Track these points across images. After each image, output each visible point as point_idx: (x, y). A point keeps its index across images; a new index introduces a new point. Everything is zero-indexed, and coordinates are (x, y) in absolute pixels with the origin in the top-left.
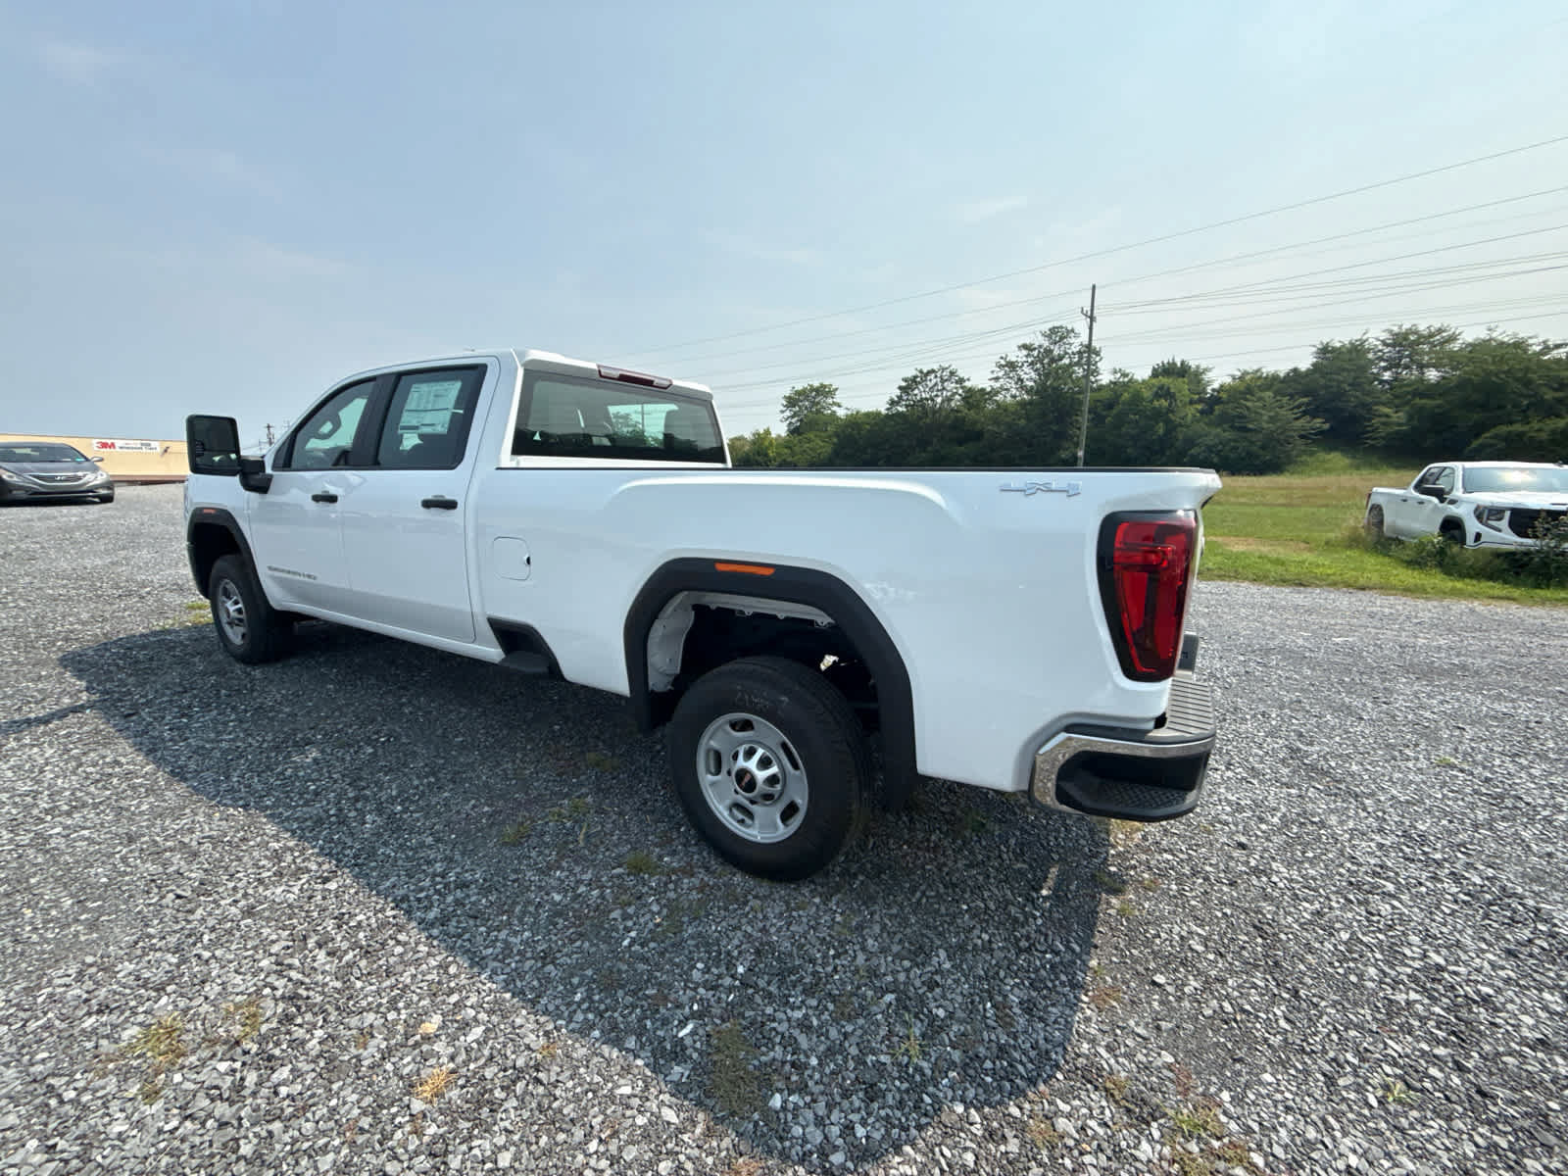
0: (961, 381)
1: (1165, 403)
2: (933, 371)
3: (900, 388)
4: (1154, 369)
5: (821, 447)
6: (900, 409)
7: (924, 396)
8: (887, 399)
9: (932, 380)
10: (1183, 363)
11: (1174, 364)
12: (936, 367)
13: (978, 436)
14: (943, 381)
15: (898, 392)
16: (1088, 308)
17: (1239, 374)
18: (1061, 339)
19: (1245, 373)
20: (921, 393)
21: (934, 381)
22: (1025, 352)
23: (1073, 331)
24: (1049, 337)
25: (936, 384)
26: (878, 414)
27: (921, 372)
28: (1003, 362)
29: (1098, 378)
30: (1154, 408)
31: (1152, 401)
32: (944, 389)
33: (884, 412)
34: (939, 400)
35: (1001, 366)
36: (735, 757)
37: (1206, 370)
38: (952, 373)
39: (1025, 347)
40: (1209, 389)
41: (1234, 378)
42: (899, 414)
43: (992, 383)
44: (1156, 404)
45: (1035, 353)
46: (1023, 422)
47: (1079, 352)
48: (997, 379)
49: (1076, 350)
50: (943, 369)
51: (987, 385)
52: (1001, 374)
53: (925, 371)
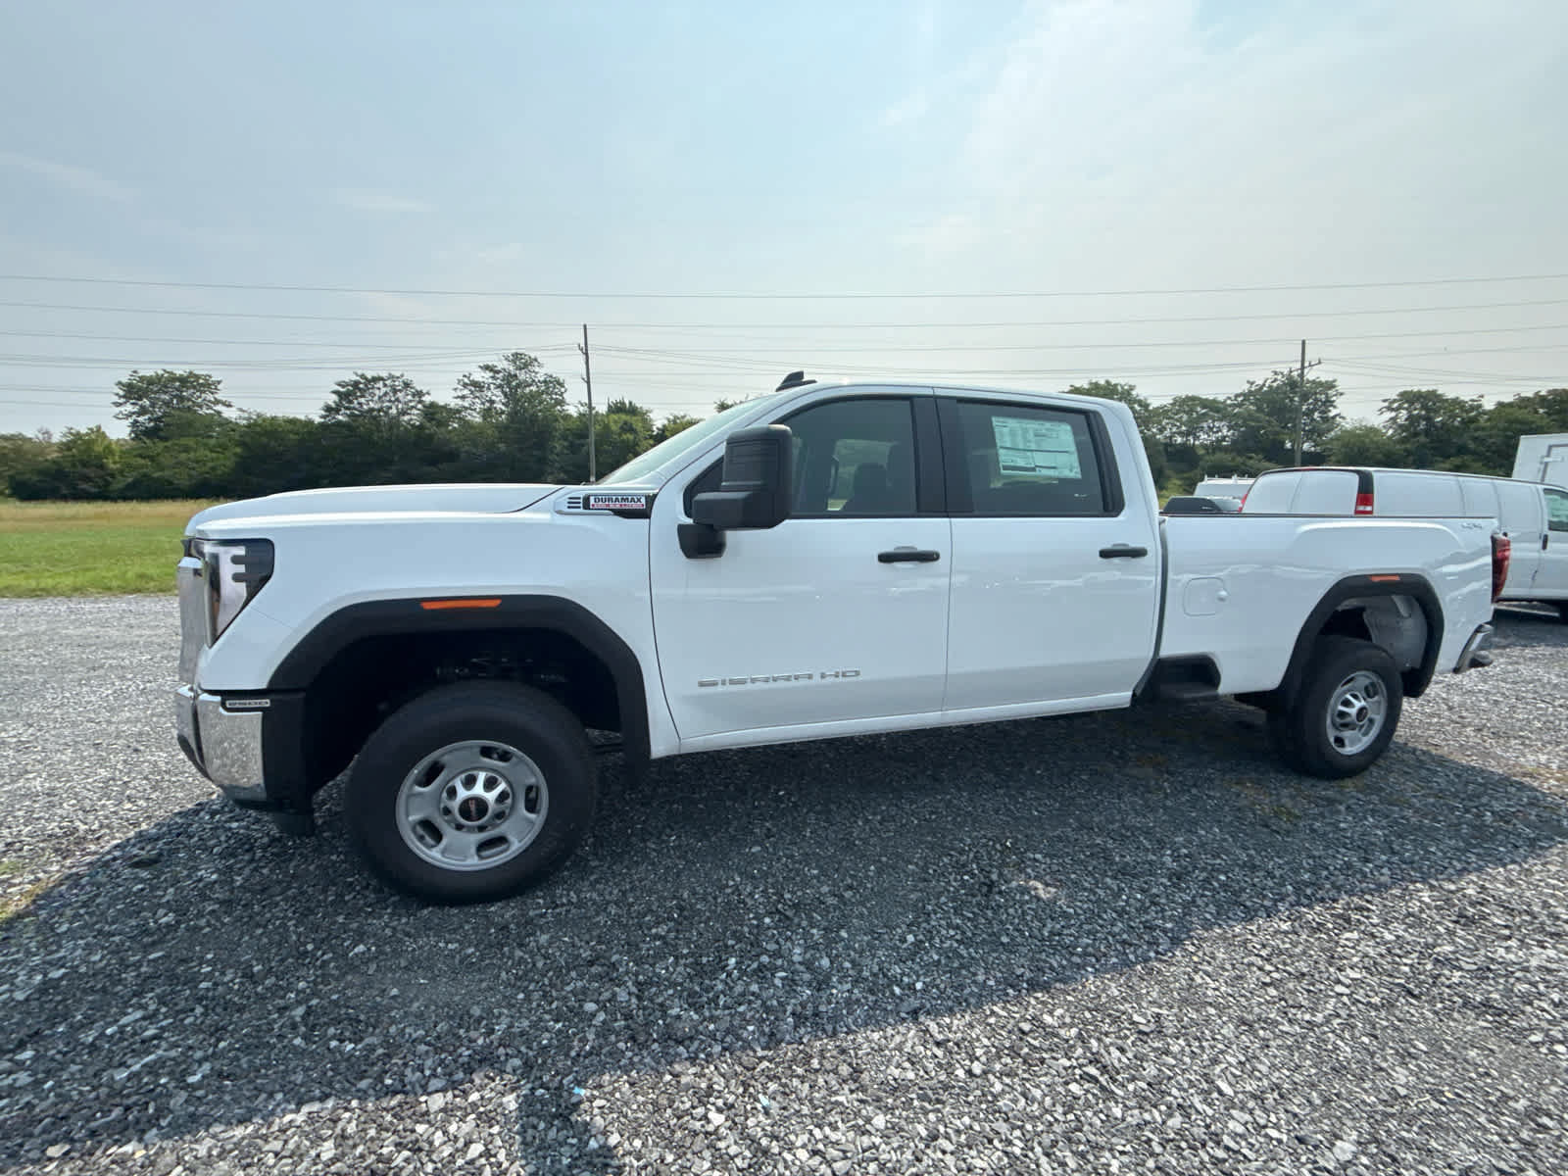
0: (420, 394)
1: (631, 437)
2: (382, 379)
3: (334, 392)
4: (609, 406)
5: (212, 460)
6: (340, 417)
7: (372, 405)
8: (322, 404)
9: (380, 389)
10: (630, 403)
11: (623, 403)
12: (384, 375)
13: (452, 456)
14: (395, 391)
15: (335, 397)
16: (583, 345)
17: (672, 418)
18: (526, 366)
19: (676, 418)
20: (369, 403)
21: (384, 390)
22: (489, 374)
23: (536, 360)
24: (514, 362)
25: (386, 394)
26: (309, 423)
27: (363, 376)
28: (466, 380)
29: (565, 408)
30: (623, 441)
31: (620, 435)
32: (397, 400)
33: (317, 420)
34: (394, 411)
35: (465, 385)
36: (1347, 703)
37: (647, 411)
38: (407, 385)
39: (487, 368)
40: (654, 428)
41: (669, 420)
42: (339, 424)
43: (460, 402)
44: (625, 437)
45: (500, 375)
46: (502, 446)
47: (545, 382)
48: (463, 397)
49: (542, 379)
50: (391, 377)
51: (453, 403)
52: (466, 392)
53: (369, 377)
